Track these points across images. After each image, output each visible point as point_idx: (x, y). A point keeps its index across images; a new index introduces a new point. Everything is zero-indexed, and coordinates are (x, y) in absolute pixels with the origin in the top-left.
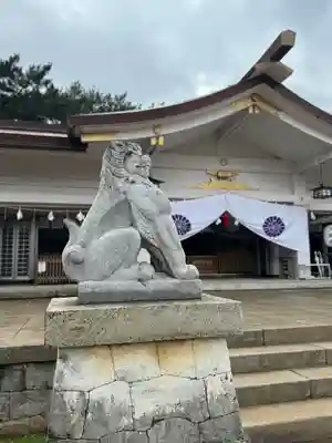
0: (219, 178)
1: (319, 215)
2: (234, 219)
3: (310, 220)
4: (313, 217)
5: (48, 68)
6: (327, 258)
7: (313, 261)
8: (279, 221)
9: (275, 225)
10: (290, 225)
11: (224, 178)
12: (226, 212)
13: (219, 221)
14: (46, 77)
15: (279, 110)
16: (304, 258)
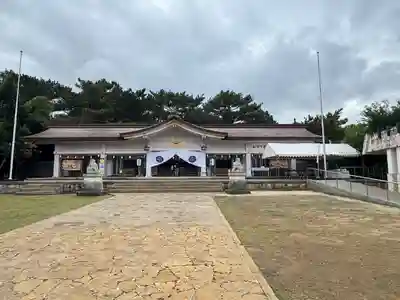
1: (210, 155)
2: (178, 157)
3: (206, 156)
4: (208, 156)
7: (207, 171)
8: (195, 157)
10: (198, 158)
11: (176, 143)
12: (176, 155)
13: (174, 158)
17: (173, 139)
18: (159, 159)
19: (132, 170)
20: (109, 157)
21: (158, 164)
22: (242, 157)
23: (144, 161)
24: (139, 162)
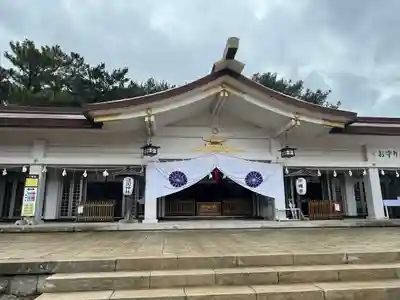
0: (213, 143)
1: (292, 170)
2: (222, 174)
3: (285, 174)
4: (287, 172)
5: (126, 71)
6: (299, 204)
7: (287, 206)
8: (259, 175)
9: (255, 178)
10: (267, 179)
11: (217, 143)
12: (216, 169)
13: (211, 176)
14: (125, 77)
15: (244, 93)
16: (280, 204)
17: (208, 134)
18: (177, 178)
19: (110, 205)
20: (51, 173)
21: (173, 190)
22: (359, 175)
23: (140, 183)
24: (128, 186)
